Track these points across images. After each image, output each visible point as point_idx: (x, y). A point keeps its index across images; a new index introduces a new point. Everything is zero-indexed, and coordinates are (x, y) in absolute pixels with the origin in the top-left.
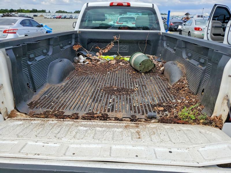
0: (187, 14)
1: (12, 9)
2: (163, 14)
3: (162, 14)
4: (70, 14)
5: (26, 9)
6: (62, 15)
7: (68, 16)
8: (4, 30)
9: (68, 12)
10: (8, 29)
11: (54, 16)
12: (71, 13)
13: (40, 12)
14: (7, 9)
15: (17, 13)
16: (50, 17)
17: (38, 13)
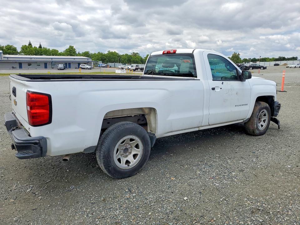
16: (295, 66)
17: (281, 62)
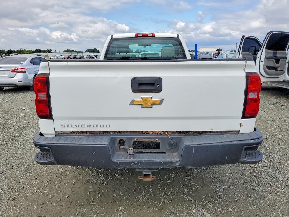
0: (219, 50)
1: (10, 50)
2: (191, 51)
3: (189, 51)
4: (81, 54)
5: (27, 50)
6: (71, 55)
7: (78, 55)
8: (13, 69)
9: (77, 51)
10: (16, 68)
11: (61, 56)
12: (82, 52)
13: (44, 52)
14: (4, 50)
15: (16, 54)
16: (57, 57)
17: (42, 53)
